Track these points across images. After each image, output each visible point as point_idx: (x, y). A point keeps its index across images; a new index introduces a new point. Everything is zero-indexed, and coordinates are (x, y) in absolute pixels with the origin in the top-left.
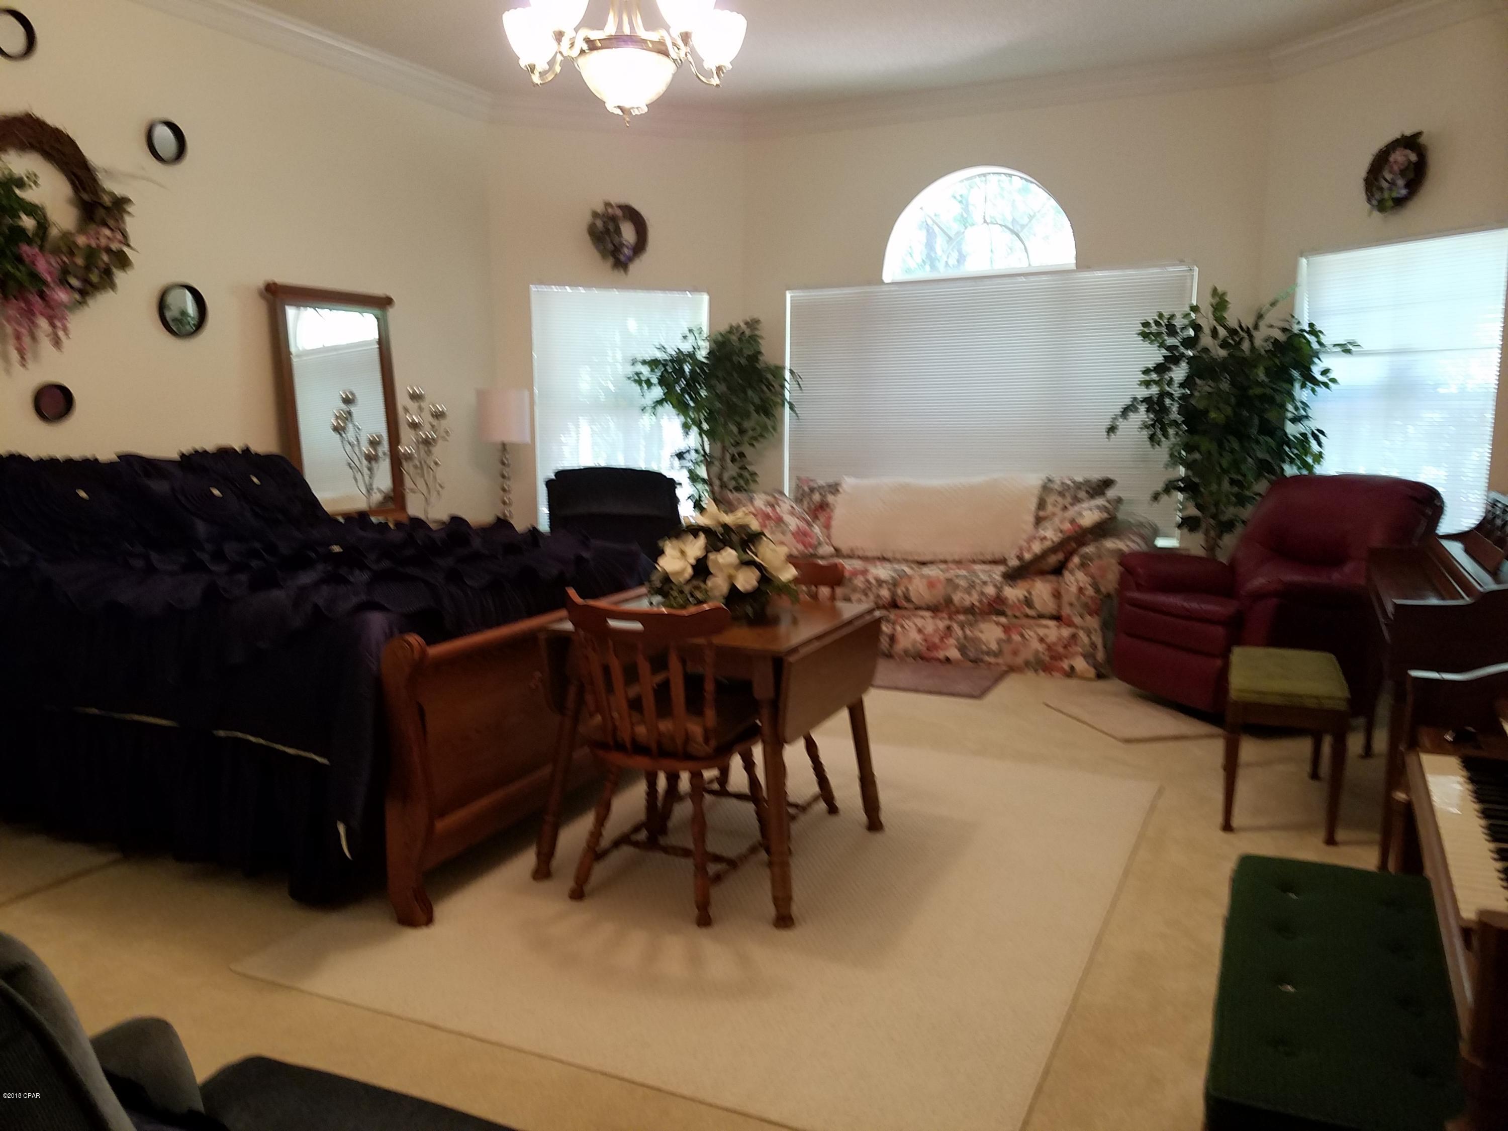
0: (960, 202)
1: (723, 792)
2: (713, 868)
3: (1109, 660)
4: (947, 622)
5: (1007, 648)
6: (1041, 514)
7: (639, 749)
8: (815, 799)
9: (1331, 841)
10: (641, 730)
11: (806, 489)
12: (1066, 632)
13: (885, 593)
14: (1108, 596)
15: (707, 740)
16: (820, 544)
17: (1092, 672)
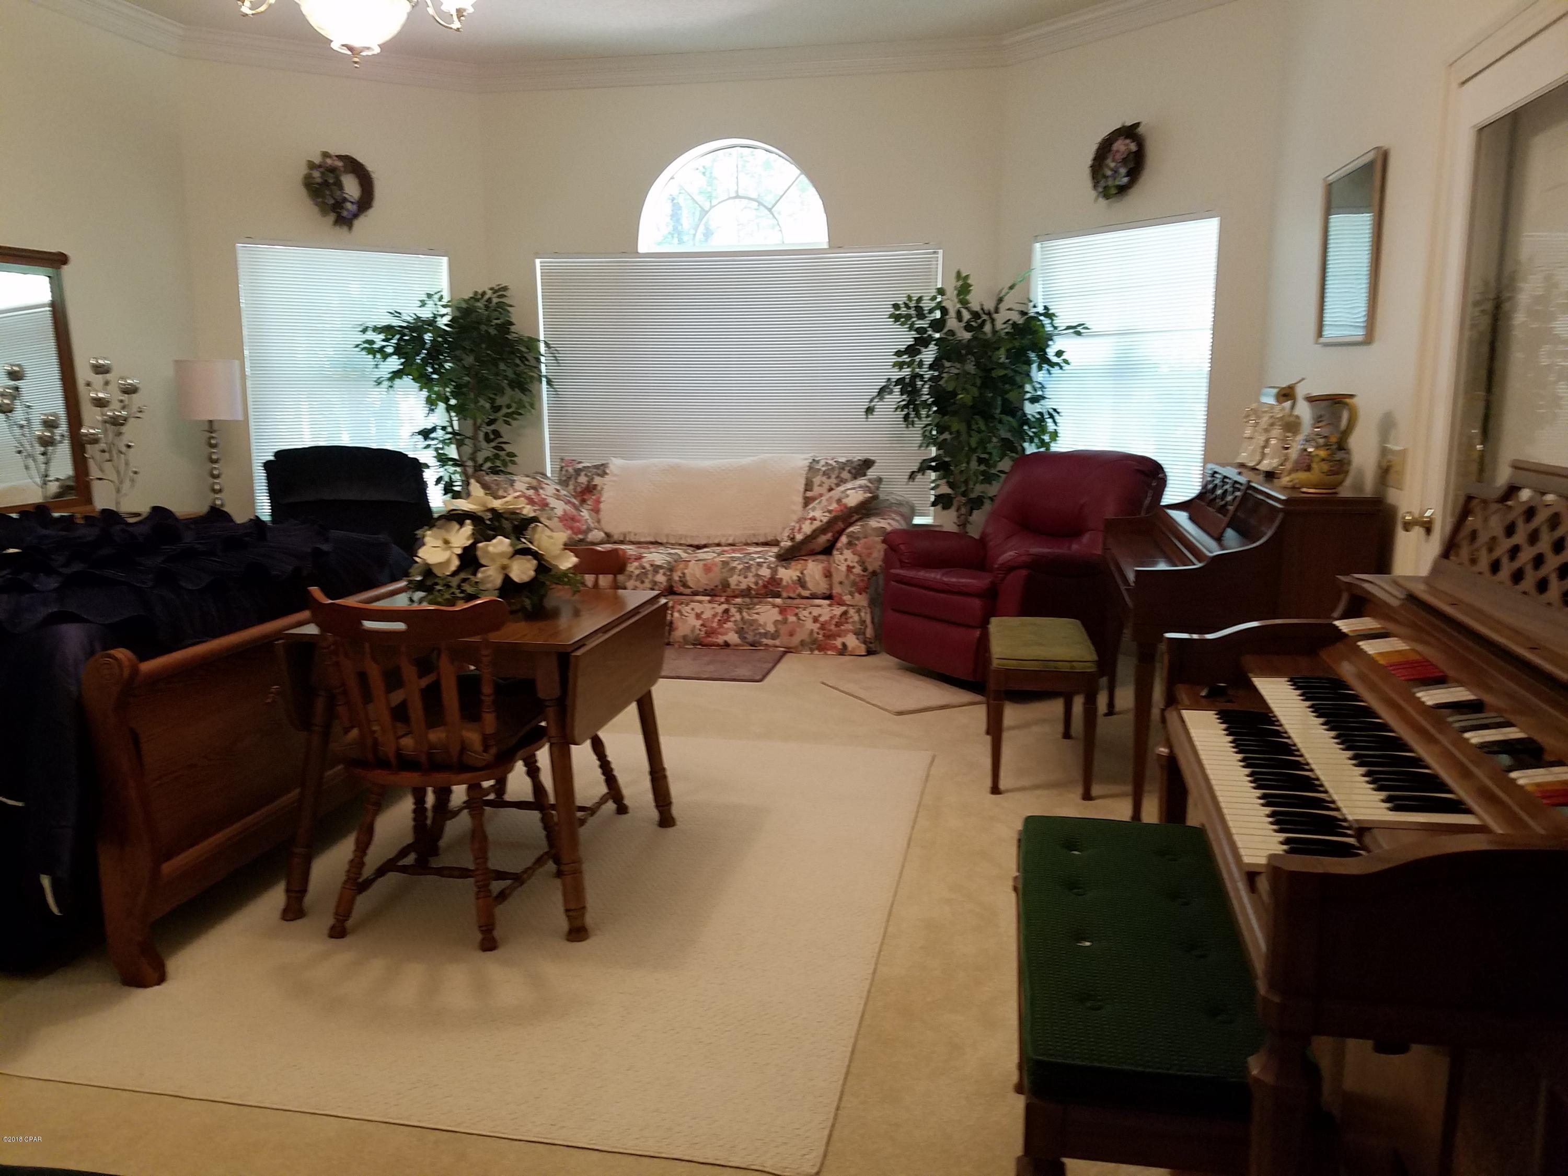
0: (704, 174)
1: (501, 803)
2: (497, 886)
3: (877, 636)
4: (725, 606)
5: (784, 630)
6: (809, 494)
7: (406, 763)
8: (603, 800)
9: (1087, 796)
10: (407, 742)
11: (570, 469)
12: (838, 611)
13: (661, 578)
14: (874, 573)
15: (486, 749)
16: (589, 530)
17: (862, 649)
